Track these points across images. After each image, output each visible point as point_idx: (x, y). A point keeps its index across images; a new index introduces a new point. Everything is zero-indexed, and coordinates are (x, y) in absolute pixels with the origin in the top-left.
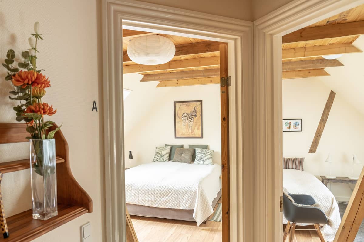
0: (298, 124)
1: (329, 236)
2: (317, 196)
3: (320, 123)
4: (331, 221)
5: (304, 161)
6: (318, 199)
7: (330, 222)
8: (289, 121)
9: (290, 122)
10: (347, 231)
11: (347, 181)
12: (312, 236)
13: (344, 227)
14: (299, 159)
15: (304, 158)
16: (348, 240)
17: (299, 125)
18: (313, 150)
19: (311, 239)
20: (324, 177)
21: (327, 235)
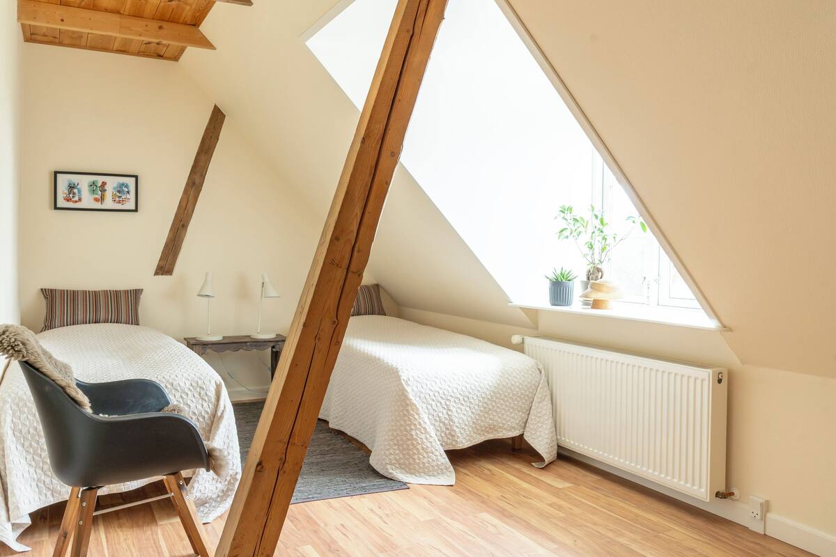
0: (126, 189)
1: (207, 505)
2: (175, 383)
3: (186, 192)
4: (217, 454)
5: (143, 297)
6: (178, 395)
7: (216, 458)
8: (100, 179)
9: (104, 184)
10: (269, 476)
11: (248, 344)
12: (157, 516)
13: (260, 464)
14: (126, 292)
15: (142, 290)
16: (274, 507)
17: (128, 192)
18: (165, 267)
19: (154, 528)
20: (194, 339)
21: (201, 503)
